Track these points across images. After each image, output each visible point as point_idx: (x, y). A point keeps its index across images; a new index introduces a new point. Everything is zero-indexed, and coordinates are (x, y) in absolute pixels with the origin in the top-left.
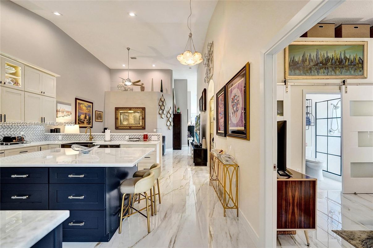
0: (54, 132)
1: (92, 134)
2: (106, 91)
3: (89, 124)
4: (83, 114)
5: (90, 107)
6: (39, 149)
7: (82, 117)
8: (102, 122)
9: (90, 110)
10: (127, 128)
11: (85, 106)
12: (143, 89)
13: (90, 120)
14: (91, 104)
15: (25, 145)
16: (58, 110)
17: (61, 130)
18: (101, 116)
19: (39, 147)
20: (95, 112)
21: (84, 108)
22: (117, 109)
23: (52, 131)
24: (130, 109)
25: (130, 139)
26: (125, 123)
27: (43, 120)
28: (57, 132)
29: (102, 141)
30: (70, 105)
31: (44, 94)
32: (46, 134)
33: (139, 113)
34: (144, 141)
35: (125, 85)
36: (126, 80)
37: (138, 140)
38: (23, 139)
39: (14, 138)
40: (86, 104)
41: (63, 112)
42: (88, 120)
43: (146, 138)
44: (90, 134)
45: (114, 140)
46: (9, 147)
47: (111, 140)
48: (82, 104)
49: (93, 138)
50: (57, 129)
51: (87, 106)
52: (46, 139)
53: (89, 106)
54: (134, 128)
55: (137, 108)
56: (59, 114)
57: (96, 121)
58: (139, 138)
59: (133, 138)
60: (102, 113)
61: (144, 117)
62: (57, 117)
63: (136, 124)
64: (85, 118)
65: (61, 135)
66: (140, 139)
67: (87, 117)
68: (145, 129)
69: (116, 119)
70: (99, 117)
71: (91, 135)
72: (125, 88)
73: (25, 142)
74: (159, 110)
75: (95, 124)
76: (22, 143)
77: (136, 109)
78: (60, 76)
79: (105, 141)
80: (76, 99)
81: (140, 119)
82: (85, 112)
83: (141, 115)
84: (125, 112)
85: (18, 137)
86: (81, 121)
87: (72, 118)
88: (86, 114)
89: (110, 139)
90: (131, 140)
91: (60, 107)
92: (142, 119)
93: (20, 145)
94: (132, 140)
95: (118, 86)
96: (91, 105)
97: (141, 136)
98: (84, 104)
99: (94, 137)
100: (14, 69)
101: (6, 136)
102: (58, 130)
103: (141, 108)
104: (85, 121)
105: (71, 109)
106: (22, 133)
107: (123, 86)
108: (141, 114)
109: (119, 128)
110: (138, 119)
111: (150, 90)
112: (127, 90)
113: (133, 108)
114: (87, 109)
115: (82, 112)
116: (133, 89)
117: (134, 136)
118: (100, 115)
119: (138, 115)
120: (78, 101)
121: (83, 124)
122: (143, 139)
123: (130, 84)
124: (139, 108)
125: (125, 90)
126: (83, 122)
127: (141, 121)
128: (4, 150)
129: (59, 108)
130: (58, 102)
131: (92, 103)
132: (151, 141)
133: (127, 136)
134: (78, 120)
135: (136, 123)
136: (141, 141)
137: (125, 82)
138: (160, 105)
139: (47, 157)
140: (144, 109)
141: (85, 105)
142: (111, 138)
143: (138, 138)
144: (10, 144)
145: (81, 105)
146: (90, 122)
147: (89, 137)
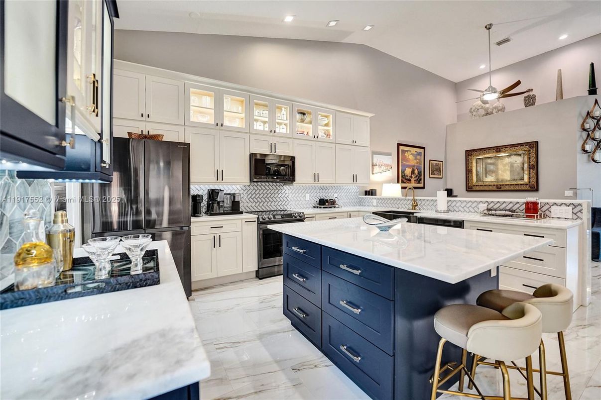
0: (369, 195)
1: (415, 198)
2: (448, 124)
3: (419, 183)
4: (409, 166)
5: (421, 156)
6: (349, 216)
7: (408, 171)
8: (442, 178)
9: (420, 160)
10: (491, 188)
11: (411, 154)
12: (530, 101)
13: (421, 175)
14: (422, 150)
15: (336, 210)
16: (375, 164)
17: (378, 192)
18: (440, 169)
19: (349, 213)
20: (430, 162)
21: (411, 157)
22: (469, 153)
23: (367, 193)
24: (498, 149)
25: (488, 210)
26: (490, 179)
27: (355, 178)
28: (372, 195)
29: (432, 211)
30: (389, 154)
31: (356, 144)
32: (360, 196)
33: (520, 155)
34: (527, 216)
35: (485, 102)
36: (486, 91)
37: (511, 213)
38: (335, 202)
39: (327, 201)
40: (413, 150)
41: (380, 166)
42: (416, 177)
43: (532, 210)
44: (412, 198)
45: (455, 210)
46: (323, 211)
47: (448, 211)
48: (407, 151)
49: (417, 205)
50: (372, 190)
51: (415, 153)
52: (360, 203)
53: (419, 154)
54: (507, 188)
55: (516, 145)
56: (375, 169)
57: (430, 177)
58: (514, 208)
59: (496, 210)
60: (441, 163)
61: (533, 162)
62: (373, 174)
63: (514, 180)
64: (413, 172)
65: (375, 199)
66: (514, 211)
67: (416, 172)
68: (537, 190)
69: (468, 171)
70: (437, 170)
71: (414, 200)
72: (486, 110)
73: (337, 206)
74: (585, 142)
75: (429, 182)
76: (335, 207)
77: (513, 148)
78: (374, 115)
79: (437, 211)
80: (399, 145)
81: (523, 169)
82: (412, 163)
83: (526, 159)
84: (486, 158)
85: (330, 200)
86: (407, 177)
87: (392, 173)
88: (413, 166)
89: (446, 209)
90: (490, 212)
91: (377, 159)
92: (530, 167)
93: (333, 209)
94: (493, 212)
95: (471, 109)
96: (421, 152)
97: (518, 205)
98: (410, 151)
99: (419, 204)
100: (326, 119)
101: (322, 198)
102: (374, 192)
103: (526, 144)
104: (412, 177)
105: (392, 160)
106: (336, 195)
107: (482, 108)
108: (526, 157)
109: (474, 189)
110: (518, 170)
111: (553, 98)
112: (492, 113)
113: (506, 146)
114: (416, 159)
115: (407, 164)
116: (505, 108)
117: (498, 205)
118: (437, 167)
119: (517, 160)
120: (401, 148)
121: (408, 183)
122: (524, 211)
123: (495, 96)
124: (521, 145)
125: (487, 114)
126: (410, 180)
127: (526, 172)
128: (315, 214)
129: (375, 162)
130: (374, 153)
131: (424, 148)
132: (548, 218)
133: (481, 205)
134: (402, 177)
135: (513, 178)
136: (518, 217)
137: (484, 95)
138: (584, 130)
139: (361, 228)
140: (534, 146)
141: (412, 152)
142: (448, 207)
143: (509, 210)
144: (323, 208)
145: (406, 153)
146: (421, 180)
147: (411, 204)
